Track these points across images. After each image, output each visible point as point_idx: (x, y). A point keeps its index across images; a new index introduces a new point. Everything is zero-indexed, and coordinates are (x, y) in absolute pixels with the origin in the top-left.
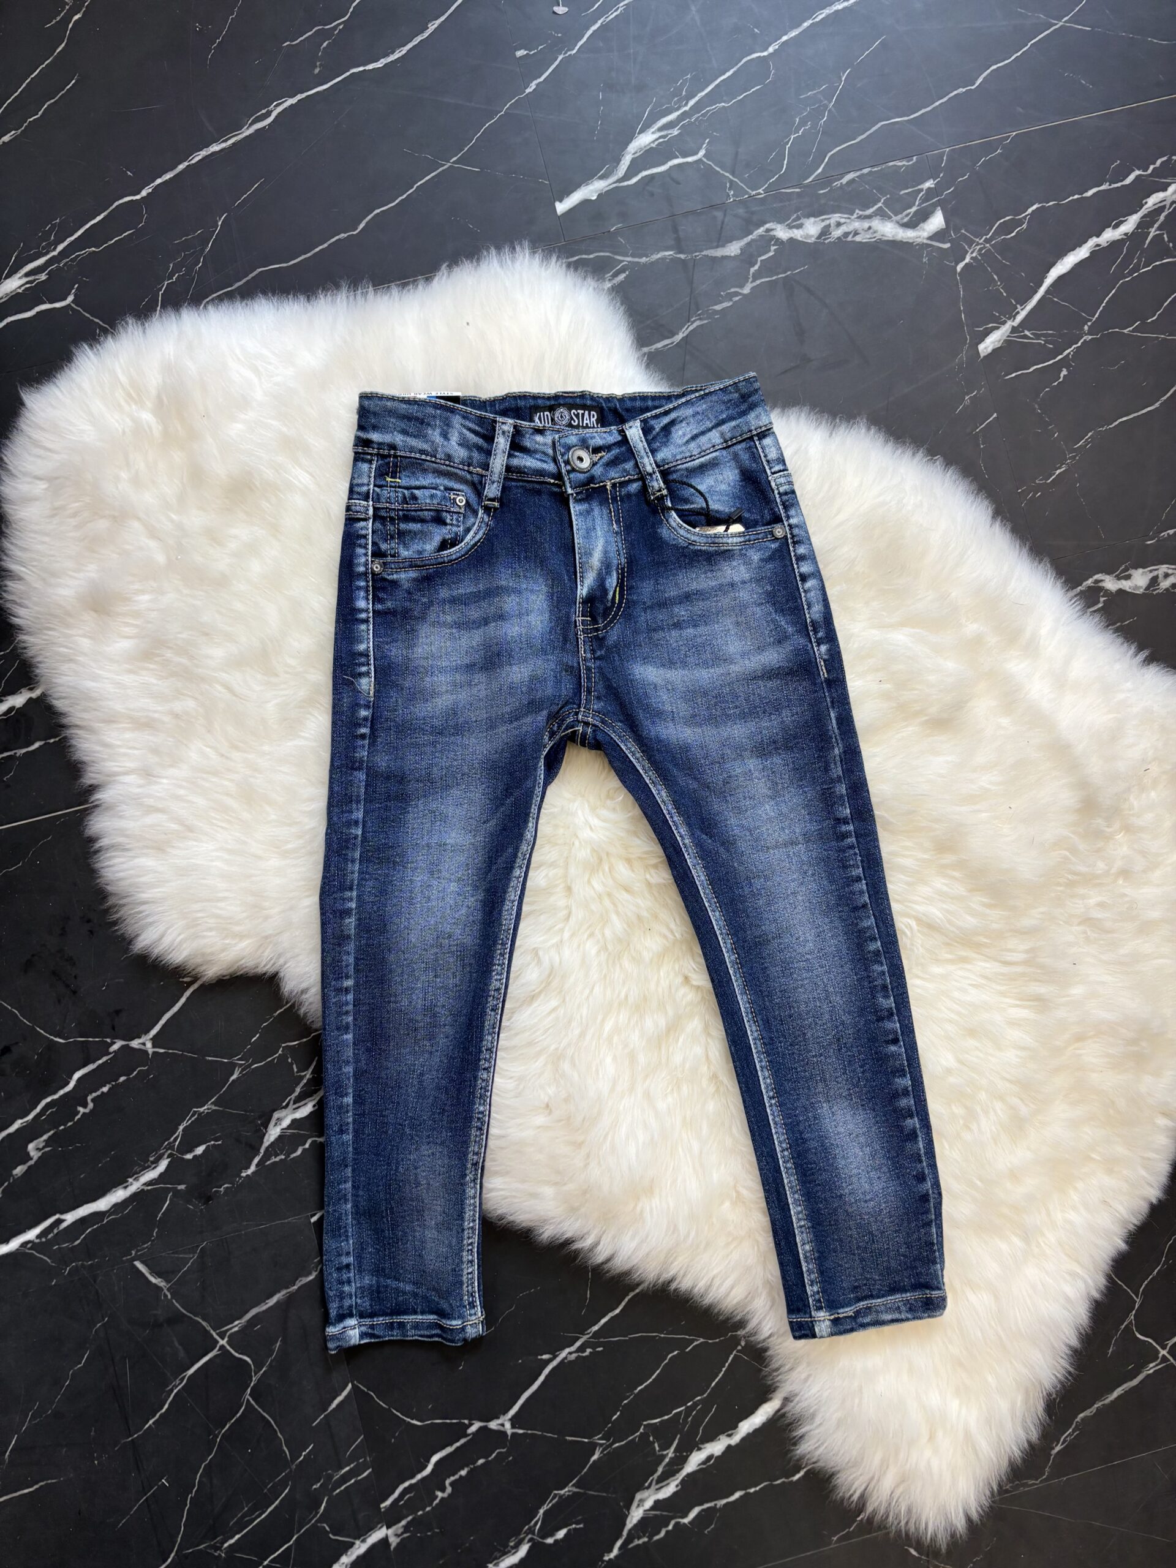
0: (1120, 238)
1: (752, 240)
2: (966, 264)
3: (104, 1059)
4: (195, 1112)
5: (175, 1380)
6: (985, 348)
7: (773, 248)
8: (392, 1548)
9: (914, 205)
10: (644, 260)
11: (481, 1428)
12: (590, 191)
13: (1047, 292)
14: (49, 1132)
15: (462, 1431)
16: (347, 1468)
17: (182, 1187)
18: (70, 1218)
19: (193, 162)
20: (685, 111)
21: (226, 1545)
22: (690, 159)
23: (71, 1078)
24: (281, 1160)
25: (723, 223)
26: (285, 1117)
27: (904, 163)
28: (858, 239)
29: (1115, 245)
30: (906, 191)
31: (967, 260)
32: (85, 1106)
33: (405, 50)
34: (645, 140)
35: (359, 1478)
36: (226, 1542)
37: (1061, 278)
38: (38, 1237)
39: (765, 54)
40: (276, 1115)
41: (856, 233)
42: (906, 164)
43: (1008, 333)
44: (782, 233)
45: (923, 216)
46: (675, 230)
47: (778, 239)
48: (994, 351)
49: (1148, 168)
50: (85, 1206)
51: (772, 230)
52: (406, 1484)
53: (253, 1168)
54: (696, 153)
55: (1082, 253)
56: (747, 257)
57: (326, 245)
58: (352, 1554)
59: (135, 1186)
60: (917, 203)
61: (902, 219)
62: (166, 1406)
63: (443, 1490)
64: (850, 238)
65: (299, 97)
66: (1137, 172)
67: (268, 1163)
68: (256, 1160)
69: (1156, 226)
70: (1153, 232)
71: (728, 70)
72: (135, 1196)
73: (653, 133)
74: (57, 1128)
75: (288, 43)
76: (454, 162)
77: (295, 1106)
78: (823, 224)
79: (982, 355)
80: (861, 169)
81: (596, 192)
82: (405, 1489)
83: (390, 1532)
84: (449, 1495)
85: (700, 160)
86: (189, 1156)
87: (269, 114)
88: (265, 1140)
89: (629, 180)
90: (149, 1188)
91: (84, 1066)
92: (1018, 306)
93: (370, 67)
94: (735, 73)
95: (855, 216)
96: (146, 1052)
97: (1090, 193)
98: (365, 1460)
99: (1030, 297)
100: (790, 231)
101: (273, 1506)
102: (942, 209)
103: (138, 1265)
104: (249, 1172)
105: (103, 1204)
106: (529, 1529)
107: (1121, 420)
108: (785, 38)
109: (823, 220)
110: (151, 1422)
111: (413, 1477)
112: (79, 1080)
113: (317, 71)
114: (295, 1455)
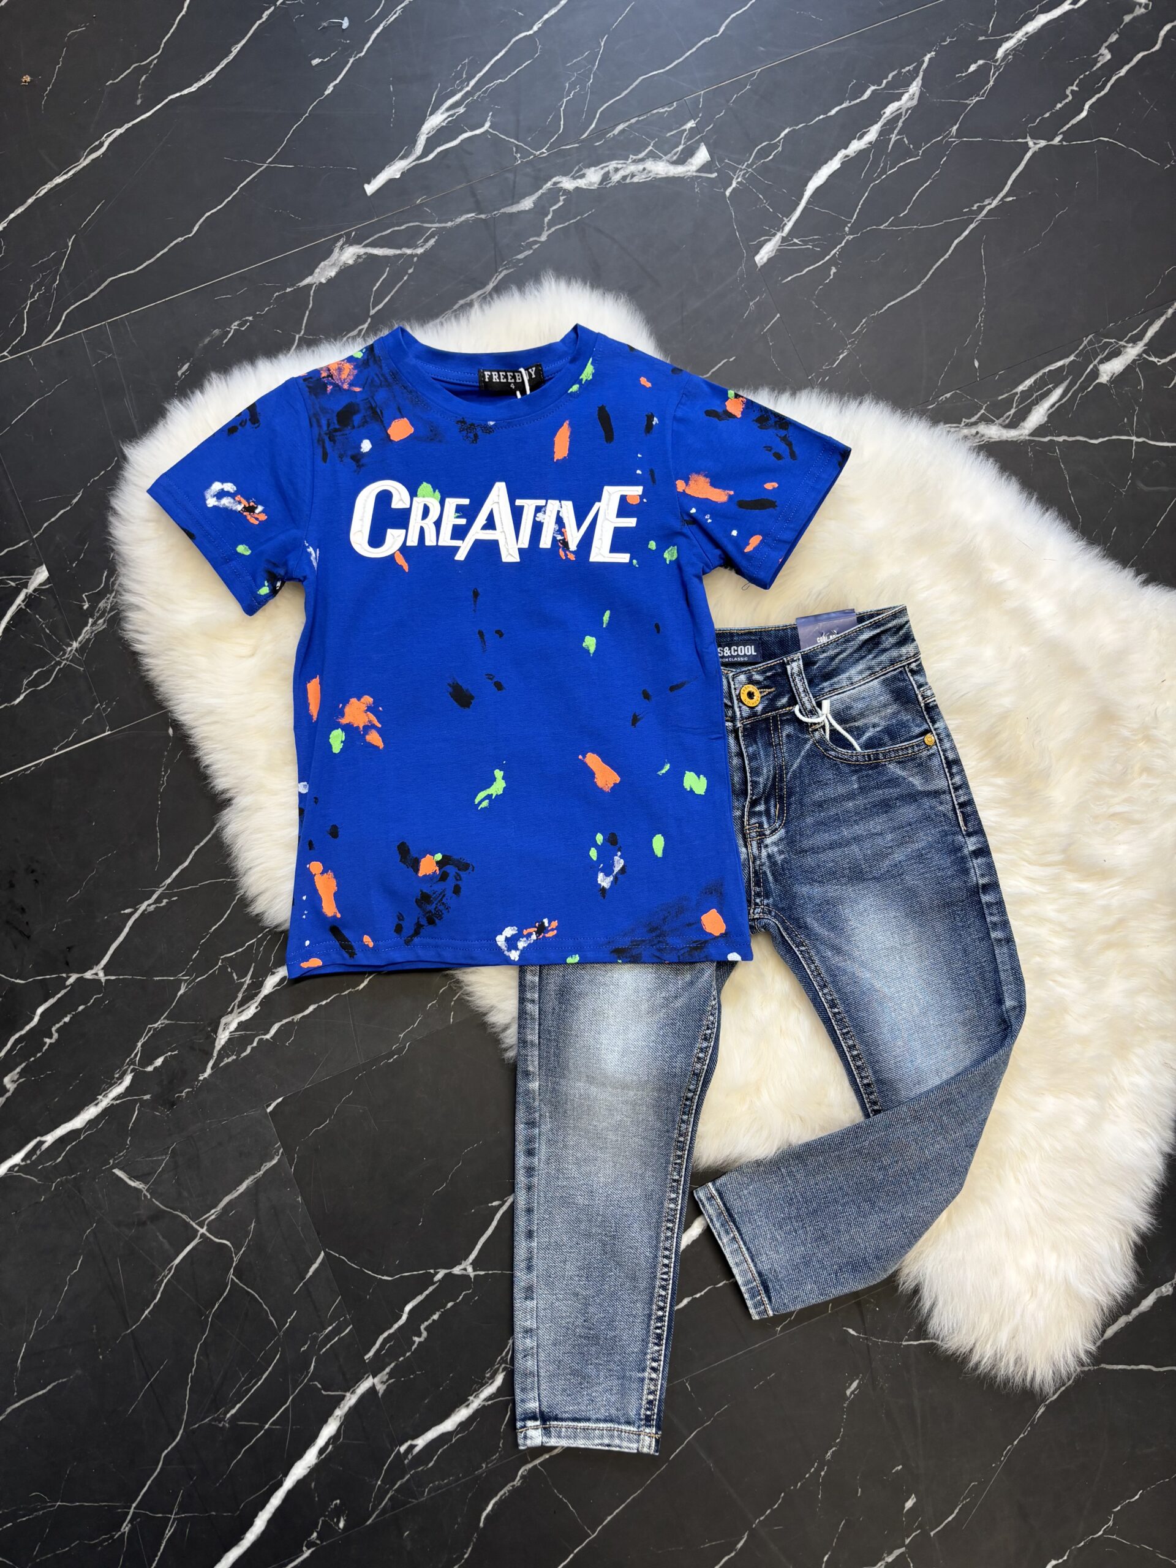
0: (865, 147)
1: (543, 194)
2: (734, 189)
3: (63, 992)
4: (150, 1028)
5: (164, 1270)
6: (761, 259)
7: (562, 198)
8: (380, 1395)
9: (680, 144)
10: (449, 224)
11: (446, 1275)
12: (394, 170)
13: (808, 203)
14: (21, 1064)
15: (428, 1280)
16: (330, 1328)
17: (148, 1097)
18: (50, 1139)
19: (40, 195)
20: (468, 92)
21: (228, 1416)
22: (478, 132)
23: (35, 1014)
24: (233, 1060)
25: (514, 182)
26: (232, 1021)
27: (666, 109)
28: (635, 180)
29: (862, 154)
30: (672, 133)
31: (734, 185)
32: (51, 1037)
33: (214, 73)
34: (436, 120)
35: (342, 1335)
36: (228, 1413)
37: (818, 190)
38: (23, 1160)
39: (531, 32)
40: (223, 1021)
41: (633, 176)
42: (669, 109)
43: (779, 244)
44: (568, 184)
45: (689, 153)
46: (474, 195)
47: (565, 190)
48: (769, 260)
49: (882, 82)
50: (63, 1126)
51: (559, 182)
52: (385, 1334)
53: (209, 1071)
54: (483, 126)
55: (834, 164)
56: (540, 208)
57: (166, 250)
58: (344, 1406)
59: (105, 1102)
60: (683, 142)
61: (672, 157)
62: (159, 1296)
63: (419, 1335)
64: (628, 181)
65: (127, 126)
66: (873, 88)
67: (222, 1064)
68: (211, 1064)
69: (896, 132)
70: (894, 137)
71: (501, 51)
72: (105, 1111)
73: (442, 114)
74: (28, 1060)
75: (111, 82)
76: (270, 163)
77: (240, 1010)
78: (603, 172)
79: (759, 265)
80: (629, 120)
81: (399, 171)
82: (385, 1339)
83: (376, 1380)
84: (426, 1339)
85: (487, 131)
86: (150, 1069)
87: (101, 145)
88: (216, 1044)
89: (426, 156)
90: (118, 1102)
91: (46, 1001)
92: (785, 218)
93: (185, 92)
94: (506, 53)
95: (630, 160)
96: (99, 981)
97: (833, 112)
98: (345, 1317)
99: (794, 209)
100: (575, 181)
101: (267, 1373)
102: (705, 144)
103: (117, 1171)
104: (206, 1075)
105: (78, 1123)
106: (501, 1358)
107: (889, 305)
108: (546, 17)
109: (602, 168)
110: (146, 1312)
111: (390, 1328)
112: (42, 1014)
113: (139, 102)
114: (281, 1324)
